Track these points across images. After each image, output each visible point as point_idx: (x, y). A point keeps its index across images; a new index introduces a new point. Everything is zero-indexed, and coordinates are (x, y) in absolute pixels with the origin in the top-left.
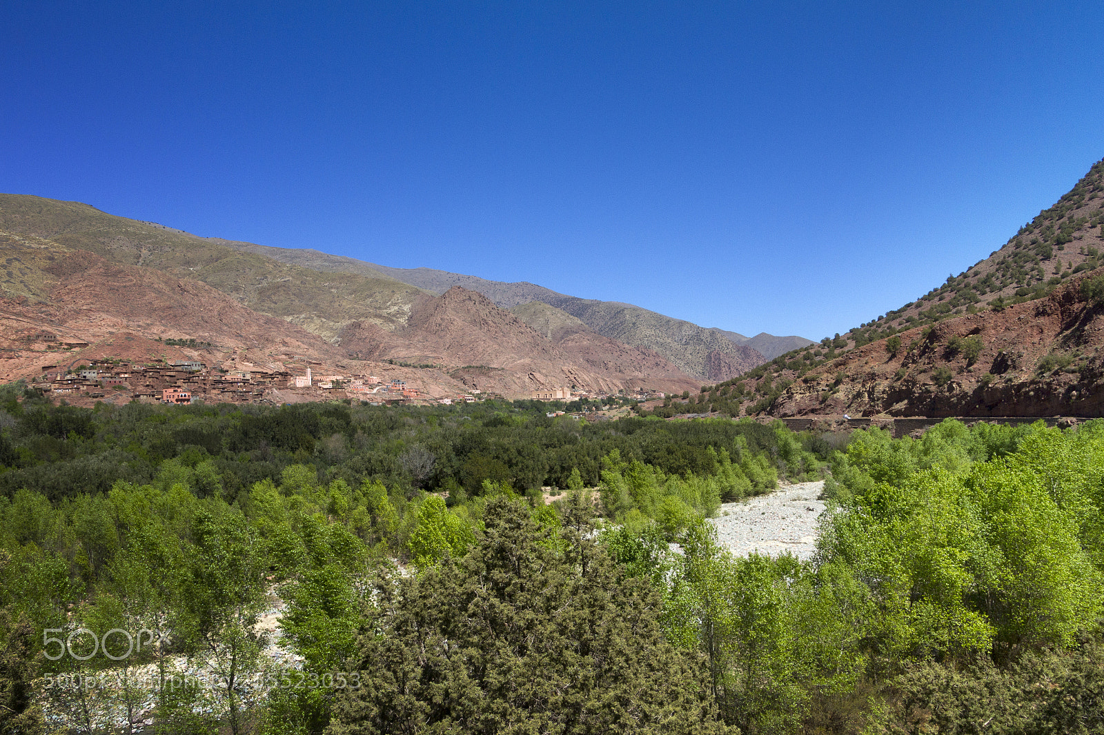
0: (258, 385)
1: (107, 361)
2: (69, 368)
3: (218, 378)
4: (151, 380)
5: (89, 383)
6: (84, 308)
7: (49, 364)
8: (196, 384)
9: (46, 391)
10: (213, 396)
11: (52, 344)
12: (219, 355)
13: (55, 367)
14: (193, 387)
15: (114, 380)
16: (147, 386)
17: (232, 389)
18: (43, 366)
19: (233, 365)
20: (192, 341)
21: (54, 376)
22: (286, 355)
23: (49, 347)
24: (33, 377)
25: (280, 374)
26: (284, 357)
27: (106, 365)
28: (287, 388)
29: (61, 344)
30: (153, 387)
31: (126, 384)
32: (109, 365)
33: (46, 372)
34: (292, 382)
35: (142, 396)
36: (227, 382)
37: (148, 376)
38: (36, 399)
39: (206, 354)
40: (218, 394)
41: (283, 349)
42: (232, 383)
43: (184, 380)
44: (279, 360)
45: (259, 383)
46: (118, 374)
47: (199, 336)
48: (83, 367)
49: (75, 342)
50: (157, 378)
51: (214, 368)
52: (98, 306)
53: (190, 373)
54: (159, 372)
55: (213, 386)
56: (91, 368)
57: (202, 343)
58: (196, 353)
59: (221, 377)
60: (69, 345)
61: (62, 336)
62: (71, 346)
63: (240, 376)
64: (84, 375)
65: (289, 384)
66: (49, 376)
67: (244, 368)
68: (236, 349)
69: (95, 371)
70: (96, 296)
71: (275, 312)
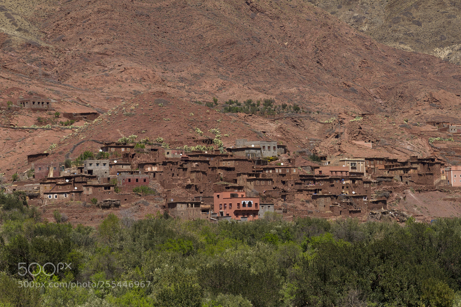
0: (379, 183)
1: (125, 145)
2: (67, 156)
3: (308, 172)
4: (194, 175)
5: (95, 182)
6: (96, 50)
7: (39, 151)
8: (269, 183)
9: (31, 197)
10: (298, 204)
11: (44, 115)
12: (314, 129)
13: (47, 155)
14: (265, 187)
15: (136, 176)
16: (189, 187)
17: (331, 191)
18: (29, 154)
19: (337, 147)
20: (268, 103)
21: (45, 170)
22: (434, 123)
23: (40, 122)
24: (13, 172)
25: (421, 161)
26: (430, 128)
27: (123, 150)
28: (433, 189)
29: (57, 116)
30: (197, 189)
31: (154, 184)
32: (128, 150)
33: (33, 164)
34: (444, 178)
35: (179, 205)
36: (322, 178)
37: (189, 169)
38: (16, 210)
39: (290, 127)
40: (307, 202)
41: (431, 113)
42: (331, 180)
43: (250, 175)
44: (421, 135)
45: (381, 180)
46: (142, 166)
47: (281, 94)
48: (88, 156)
49: (79, 111)
50: (204, 173)
51: (301, 153)
52: (117, 46)
53: (259, 162)
54: (207, 162)
55: (298, 187)
56: (101, 156)
57: (284, 106)
58: (273, 126)
59: (313, 168)
60: (69, 116)
61: (59, 102)
62: (72, 118)
63: (347, 166)
64: (90, 168)
65: (436, 181)
66: (37, 171)
67: (356, 152)
68: (343, 116)
69: (107, 161)
70: (114, 27)
71: (417, 41)
